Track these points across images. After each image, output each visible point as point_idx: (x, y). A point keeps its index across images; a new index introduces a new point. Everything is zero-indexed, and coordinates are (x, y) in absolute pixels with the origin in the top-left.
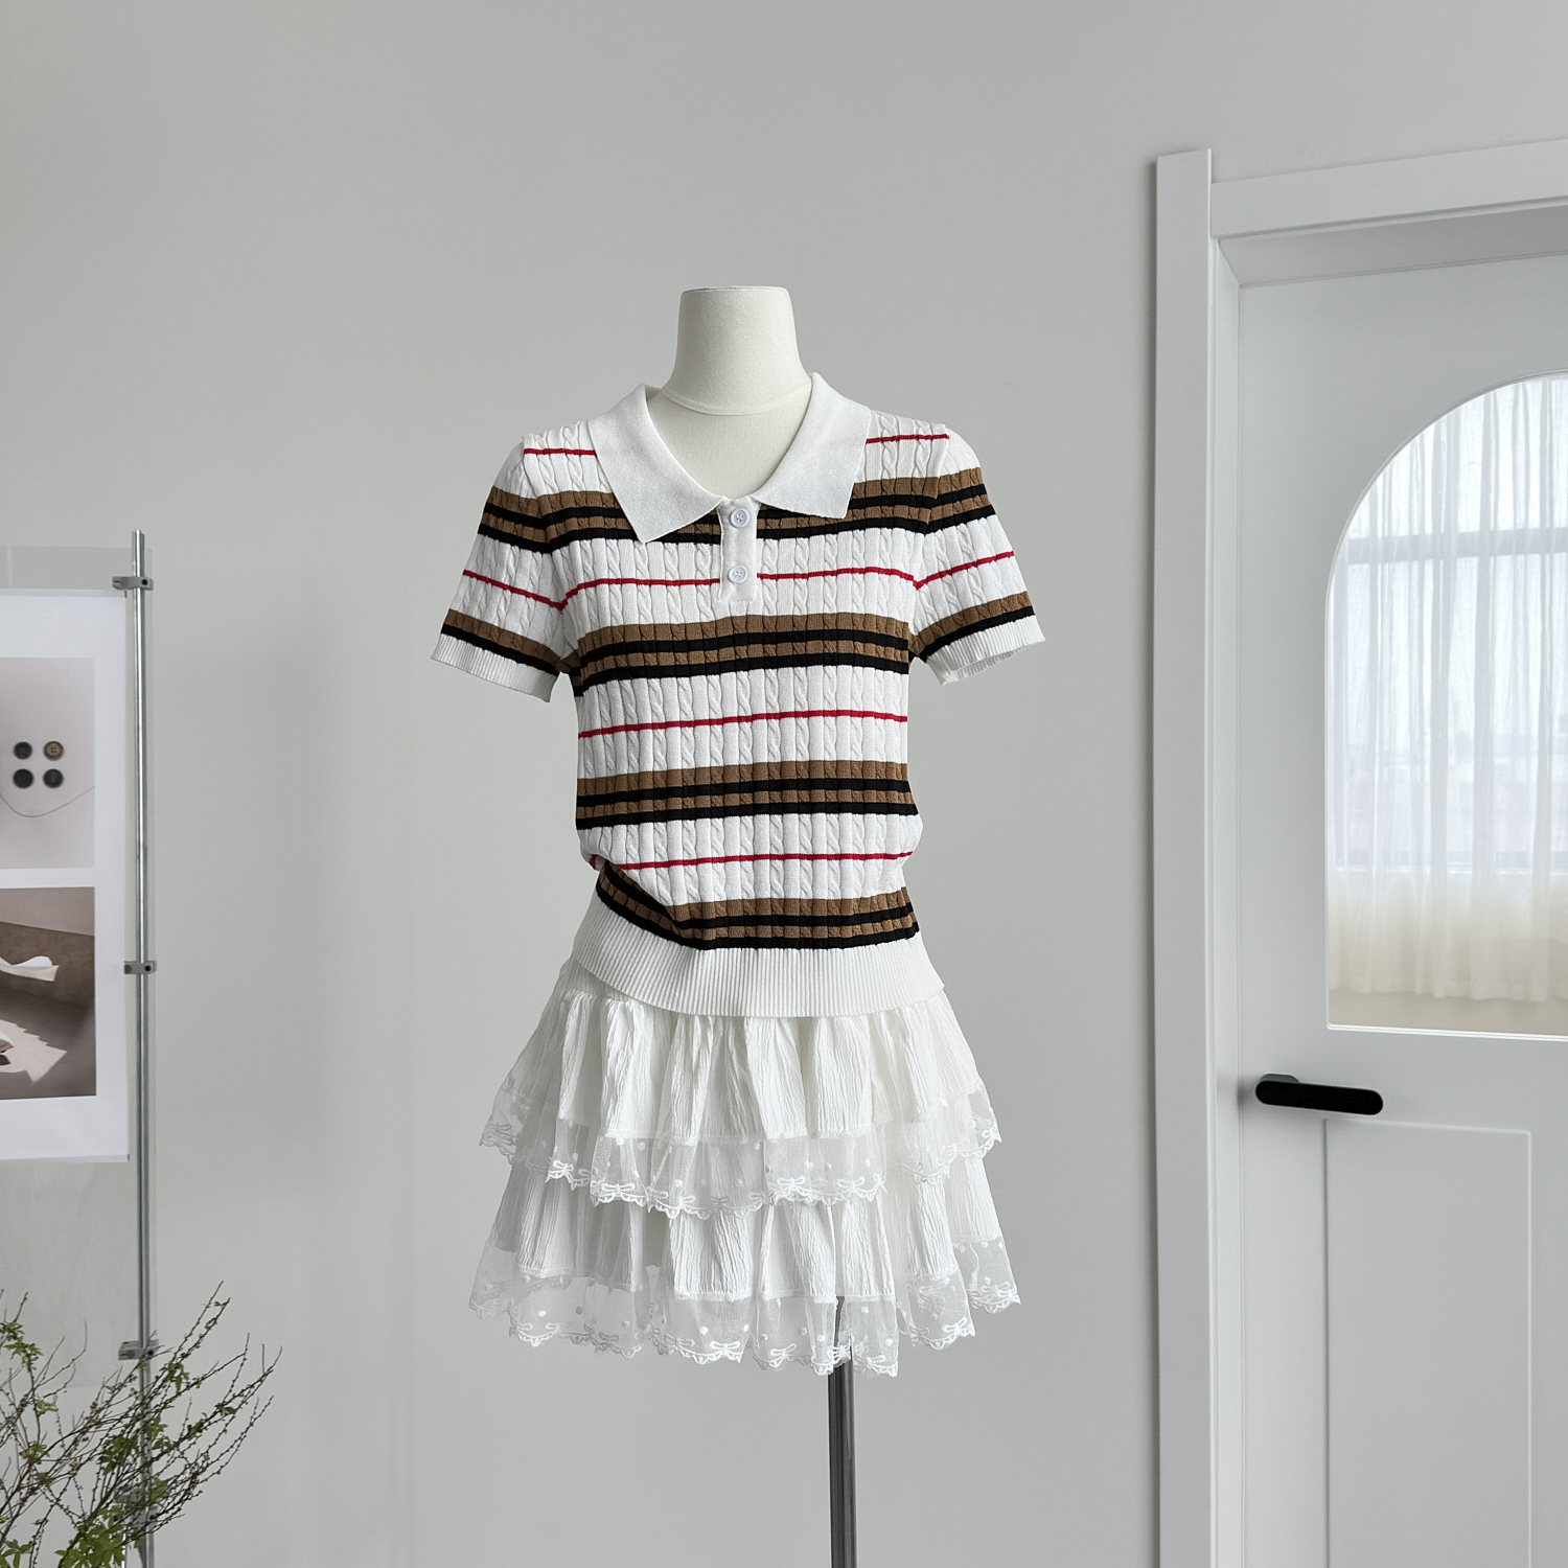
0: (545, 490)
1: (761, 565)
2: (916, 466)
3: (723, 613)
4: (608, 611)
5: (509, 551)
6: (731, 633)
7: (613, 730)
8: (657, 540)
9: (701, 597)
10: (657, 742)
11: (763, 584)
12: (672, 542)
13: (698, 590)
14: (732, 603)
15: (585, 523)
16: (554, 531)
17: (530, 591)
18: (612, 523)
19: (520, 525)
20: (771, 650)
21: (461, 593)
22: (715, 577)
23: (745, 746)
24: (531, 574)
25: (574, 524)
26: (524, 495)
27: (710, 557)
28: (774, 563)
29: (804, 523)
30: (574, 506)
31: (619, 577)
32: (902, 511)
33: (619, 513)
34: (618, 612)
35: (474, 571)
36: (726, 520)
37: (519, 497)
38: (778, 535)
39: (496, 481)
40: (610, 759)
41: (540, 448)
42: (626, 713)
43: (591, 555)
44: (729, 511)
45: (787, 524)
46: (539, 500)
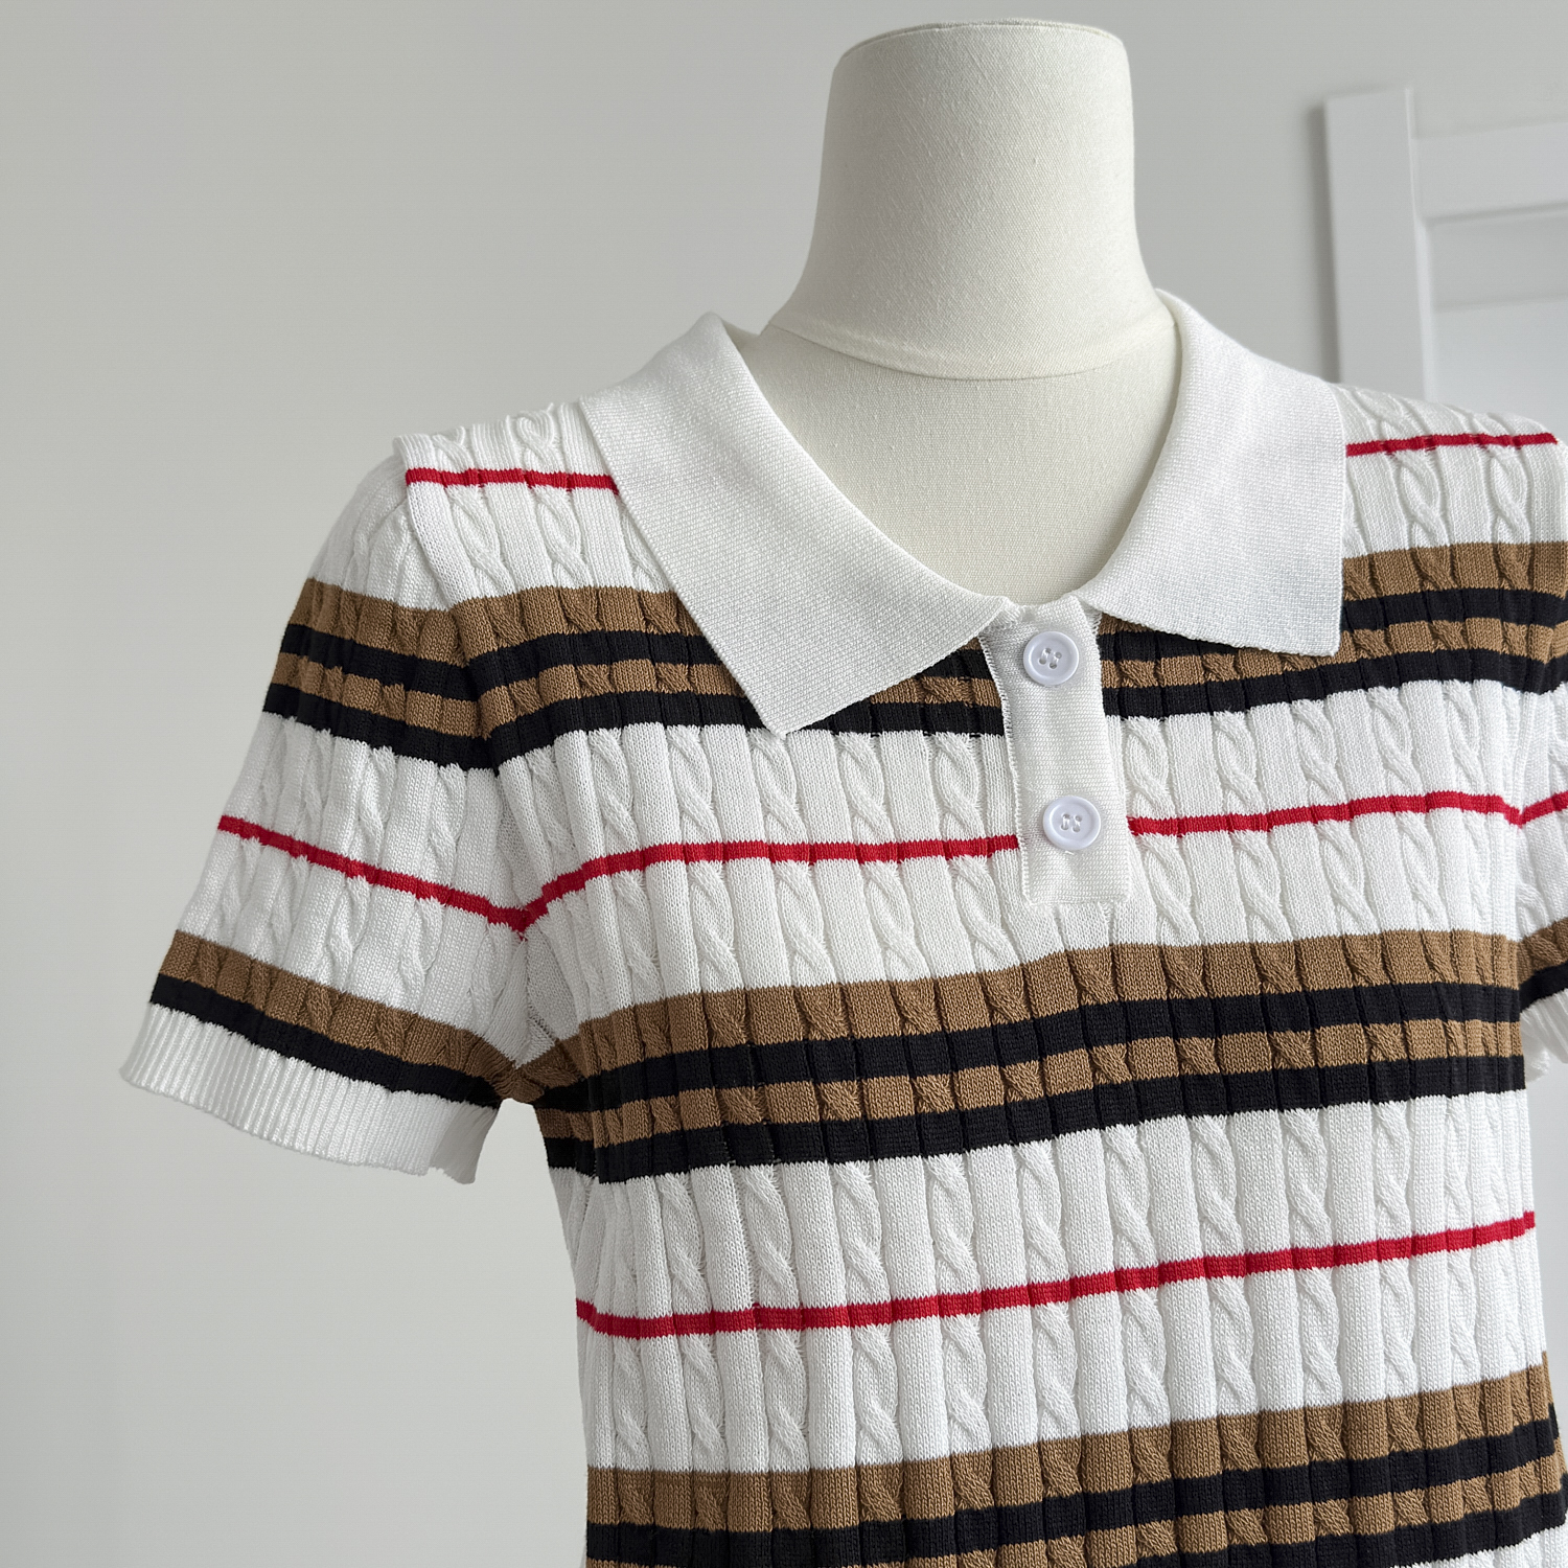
0: (473, 586)
1: (1126, 793)
2: (1498, 512)
3: (1042, 944)
4: (690, 944)
5: (363, 763)
6: (1075, 1006)
7: (714, 1322)
8: (817, 726)
9: (968, 894)
10: (865, 1367)
11: (1144, 849)
12: (861, 730)
13: (955, 873)
14: (1064, 910)
15: (599, 679)
16: (503, 704)
17: (429, 875)
18: (677, 678)
19: (399, 688)
20: (1202, 1053)
21: (214, 882)
22: (1001, 830)
23: (1146, 1369)
24: (432, 829)
25: (565, 682)
26: (408, 601)
27: (976, 771)
28: (1163, 788)
29: (1225, 670)
30: (562, 628)
31: (717, 837)
32: (1489, 634)
33: (695, 649)
34: (724, 949)
35: (253, 819)
36: (1010, 666)
37: (395, 607)
38: (1162, 703)
39: (321, 561)
40: (702, 1412)
41: (449, 467)
42: (757, 1270)
43: (624, 773)
44: (1017, 639)
45: (1180, 672)
46: (457, 616)
